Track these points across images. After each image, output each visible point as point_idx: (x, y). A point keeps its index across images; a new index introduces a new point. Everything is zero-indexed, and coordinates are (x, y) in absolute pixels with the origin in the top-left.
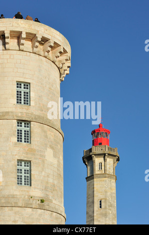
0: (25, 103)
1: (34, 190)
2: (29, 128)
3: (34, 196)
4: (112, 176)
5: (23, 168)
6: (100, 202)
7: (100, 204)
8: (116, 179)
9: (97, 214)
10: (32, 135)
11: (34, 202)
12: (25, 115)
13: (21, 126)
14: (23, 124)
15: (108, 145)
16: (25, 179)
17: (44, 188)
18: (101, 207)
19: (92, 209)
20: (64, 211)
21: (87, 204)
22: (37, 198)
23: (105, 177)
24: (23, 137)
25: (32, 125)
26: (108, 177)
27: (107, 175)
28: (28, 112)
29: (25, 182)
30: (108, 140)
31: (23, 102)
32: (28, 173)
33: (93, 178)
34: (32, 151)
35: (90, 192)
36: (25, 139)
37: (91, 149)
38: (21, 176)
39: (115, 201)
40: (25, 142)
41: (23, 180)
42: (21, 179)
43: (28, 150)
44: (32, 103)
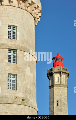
0: (13, 39)
1: (18, 93)
2: (16, 54)
3: (18, 97)
4: (65, 86)
5: (12, 79)
6: (58, 102)
7: (58, 103)
8: (67, 88)
9: (56, 109)
10: (18, 58)
11: (18, 100)
12: (13, 46)
13: (11, 53)
14: (12, 51)
15: (63, 67)
16: (13, 86)
17: (24, 92)
18: (58, 105)
19: (52, 106)
20: (37, 106)
21: (50, 103)
22: (20, 98)
23: (61, 86)
24: (12, 60)
25: (17, 52)
26: (63, 86)
27: (62, 85)
28: (15, 44)
29: (13, 87)
30: (62, 64)
31: (12, 38)
32: (15, 82)
33: (53, 87)
34: (17, 68)
35: (52, 96)
36: (13, 61)
37: (52, 69)
38: (11, 84)
39: (67, 101)
40: (13, 62)
41: (12, 86)
42: (10, 86)
43: (15, 68)
44: (18, 38)
